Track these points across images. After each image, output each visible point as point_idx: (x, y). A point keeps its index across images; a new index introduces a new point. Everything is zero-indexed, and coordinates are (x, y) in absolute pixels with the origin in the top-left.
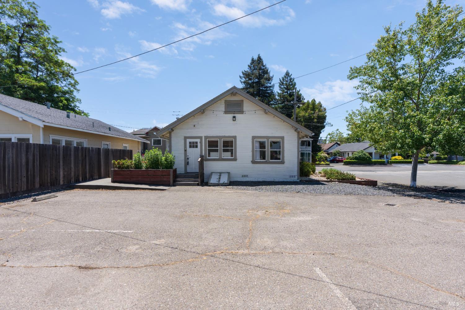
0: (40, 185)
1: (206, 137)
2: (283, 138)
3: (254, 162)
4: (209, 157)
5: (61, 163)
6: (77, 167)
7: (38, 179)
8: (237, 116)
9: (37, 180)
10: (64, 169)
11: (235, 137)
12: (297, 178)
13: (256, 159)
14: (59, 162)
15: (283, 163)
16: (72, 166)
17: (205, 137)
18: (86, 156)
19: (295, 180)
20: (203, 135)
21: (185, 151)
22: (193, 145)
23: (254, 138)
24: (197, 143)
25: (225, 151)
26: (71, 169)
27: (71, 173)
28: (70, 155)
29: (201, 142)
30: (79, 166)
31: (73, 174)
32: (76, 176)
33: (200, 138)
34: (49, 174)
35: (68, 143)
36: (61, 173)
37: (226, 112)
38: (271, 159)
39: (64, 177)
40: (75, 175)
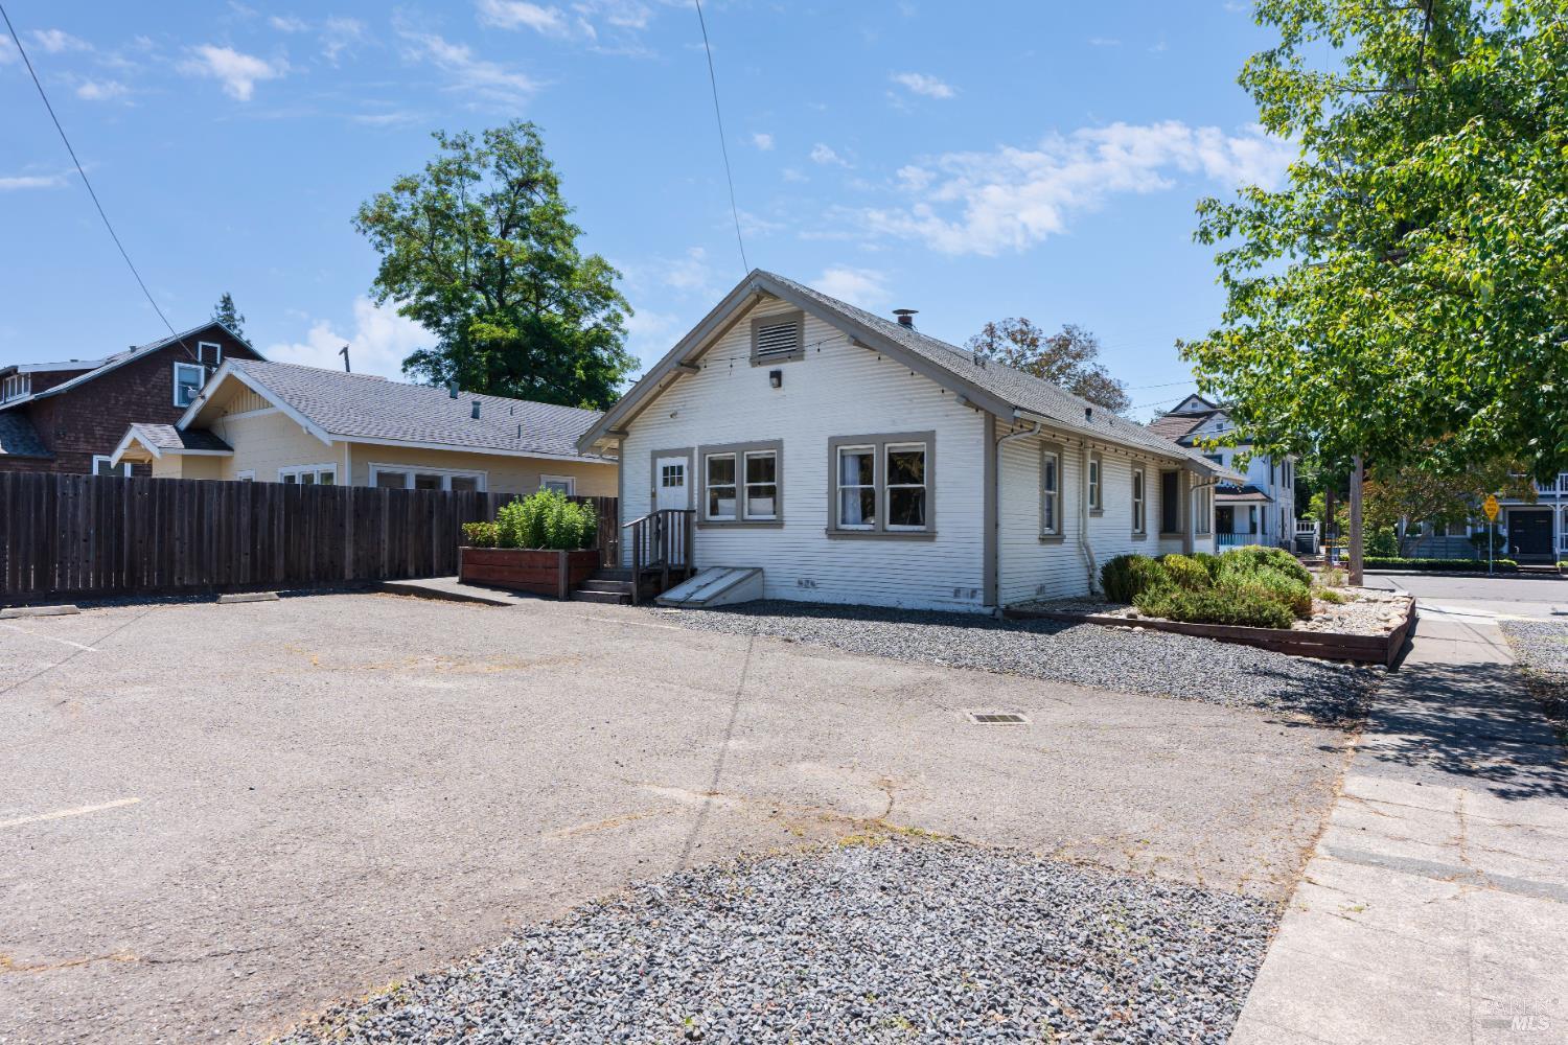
0: (288, 576)
1: (704, 450)
2: (929, 437)
3: (834, 533)
4: (712, 513)
5: (347, 528)
6: (400, 540)
7: (282, 562)
8: (787, 368)
9: (280, 562)
10: (356, 542)
11: (778, 444)
12: (981, 602)
13: (844, 522)
14: (342, 525)
15: (930, 536)
16: (385, 536)
17: (700, 447)
18: (431, 512)
19: (973, 610)
20: (695, 443)
21: (654, 495)
22: (672, 476)
23: (834, 442)
24: (680, 468)
25: (755, 493)
26: (379, 544)
27: (379, 553)
28: (379, 509)
29: (690, 467)
30: (407, 539)
31: (385, 556)
32: (397, 562)
33: (687, 452)
34: (312, 553)
35: (428, 483)
36: (349, 552)
37: (756, 361)
38: (892, 522)
39: (357, 561)
40: (391, 559)
